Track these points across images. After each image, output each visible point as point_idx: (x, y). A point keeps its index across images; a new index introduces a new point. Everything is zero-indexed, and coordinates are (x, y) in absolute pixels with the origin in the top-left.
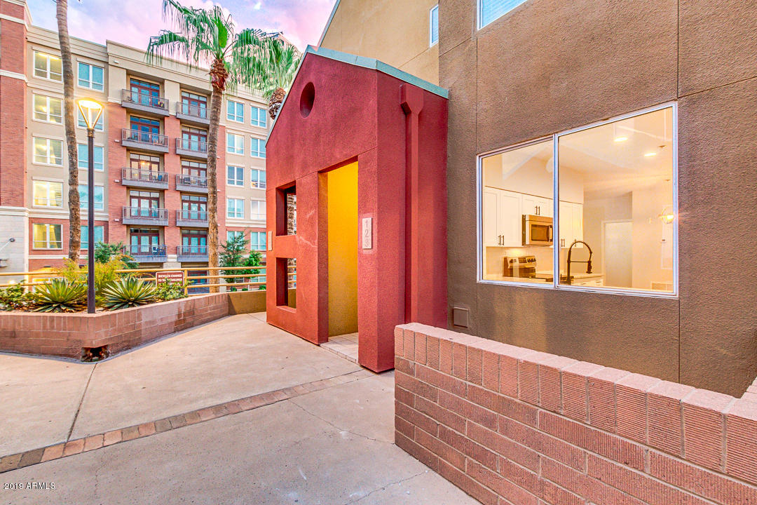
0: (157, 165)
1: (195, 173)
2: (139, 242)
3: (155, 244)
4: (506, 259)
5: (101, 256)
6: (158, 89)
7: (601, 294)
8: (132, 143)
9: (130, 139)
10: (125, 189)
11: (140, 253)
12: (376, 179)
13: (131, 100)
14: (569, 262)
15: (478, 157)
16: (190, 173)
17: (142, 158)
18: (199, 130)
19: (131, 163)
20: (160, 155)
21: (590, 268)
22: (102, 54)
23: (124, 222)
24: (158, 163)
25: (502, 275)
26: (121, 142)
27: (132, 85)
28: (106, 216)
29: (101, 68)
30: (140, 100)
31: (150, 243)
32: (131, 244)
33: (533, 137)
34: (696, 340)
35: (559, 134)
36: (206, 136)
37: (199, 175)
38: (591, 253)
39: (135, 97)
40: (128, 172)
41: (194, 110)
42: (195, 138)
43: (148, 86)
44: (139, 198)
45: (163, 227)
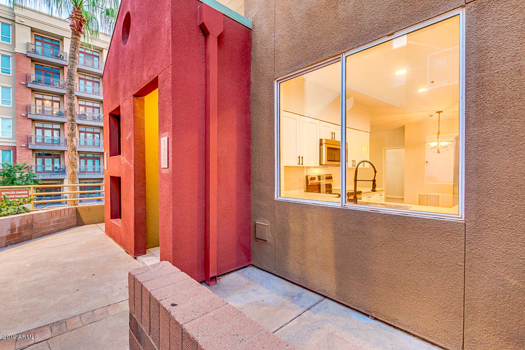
0: (58, 104)
1: (90, 110)
2: (43, 163)
3: (57, 165)
4: (307, 177)
5: (7, 174)
6: (58, 44)
7: (385, 214)
8: (36, 85)
9: (34, 82)
10: (30, 121)
11: (44, 171)
12: (170, 97)
13: (35, 51)
14: (356, 180)
15: (276, 82)
16: (85, 110)
17: (45, 97)
18: (93, 77)
19: (36, 101)
20: (61, 95)
21: (374, 186)
22: (10, 14)
23: (30, 147)
24: (59, 102)
25: (304, 190)
26: (26, 84)
27: (36, 40)
28: (15, 143)
29: (9, 25)
30: (43, 52)
31: (53, 163)
32: (36, 164)
33: (324, 58)
34: (483, 267)
35: (347, 54)
36: (99, 83)
37: (93, 111)
38: (375, 172)
39: (39, 49)
40: (33, 108)
41: (89, 62)
42: (89, 84)
43: (50, 41)
44: (43, 129)
45: (63, 152)
